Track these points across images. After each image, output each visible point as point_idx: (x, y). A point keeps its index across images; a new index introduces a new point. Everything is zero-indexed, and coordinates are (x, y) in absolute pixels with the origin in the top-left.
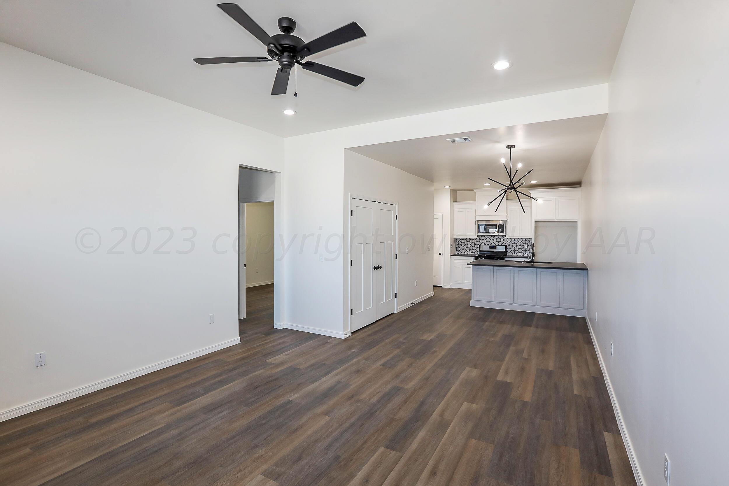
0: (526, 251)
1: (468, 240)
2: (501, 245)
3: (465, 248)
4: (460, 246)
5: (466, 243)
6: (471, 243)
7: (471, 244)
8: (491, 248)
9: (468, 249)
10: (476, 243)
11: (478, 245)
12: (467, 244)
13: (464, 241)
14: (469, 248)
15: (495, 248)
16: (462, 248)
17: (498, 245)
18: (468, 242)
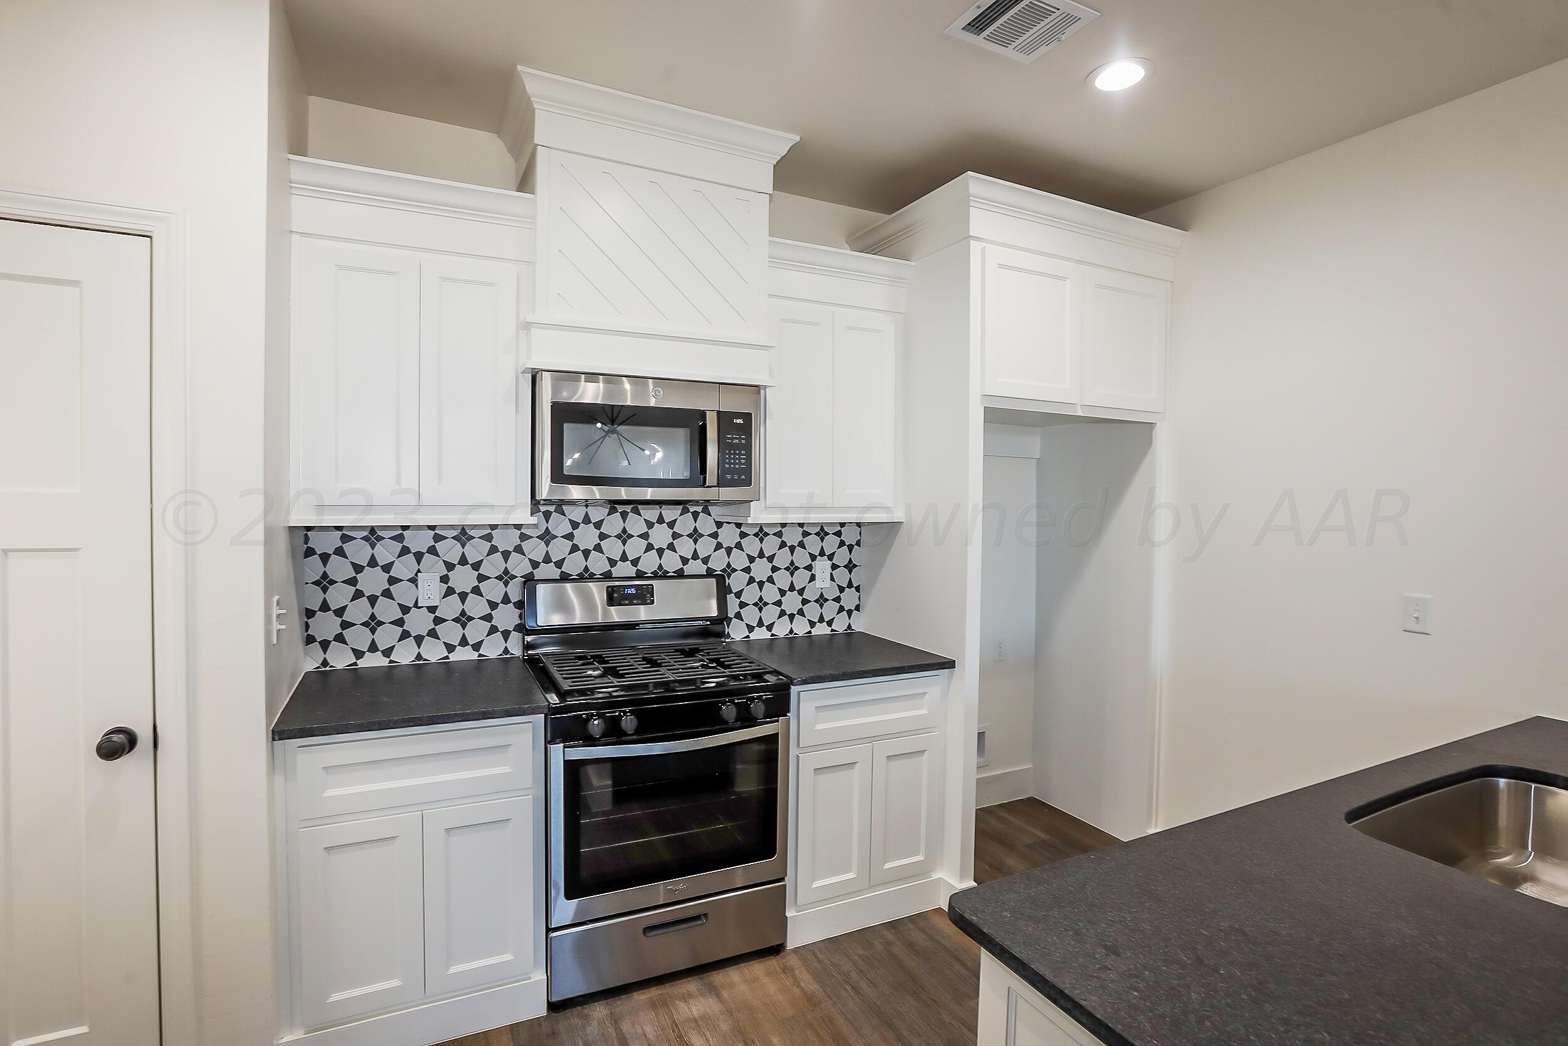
0: (821, 600)
1: (419, 542)
2: (680, 575)
3: (387, 610)
4: (339, 595)
5: (404, 568)
6: (450, 566)
7: (444, 579)
8: (614, 597)
9: (418, 622)
10: (493, 566)
11: (505, 577)
12: (414, 580)
13: (385, 552)
14: (432, 609)
15: (644, 596)
16: (358, 612)
17: (655, 576)
18: (419, 556)
